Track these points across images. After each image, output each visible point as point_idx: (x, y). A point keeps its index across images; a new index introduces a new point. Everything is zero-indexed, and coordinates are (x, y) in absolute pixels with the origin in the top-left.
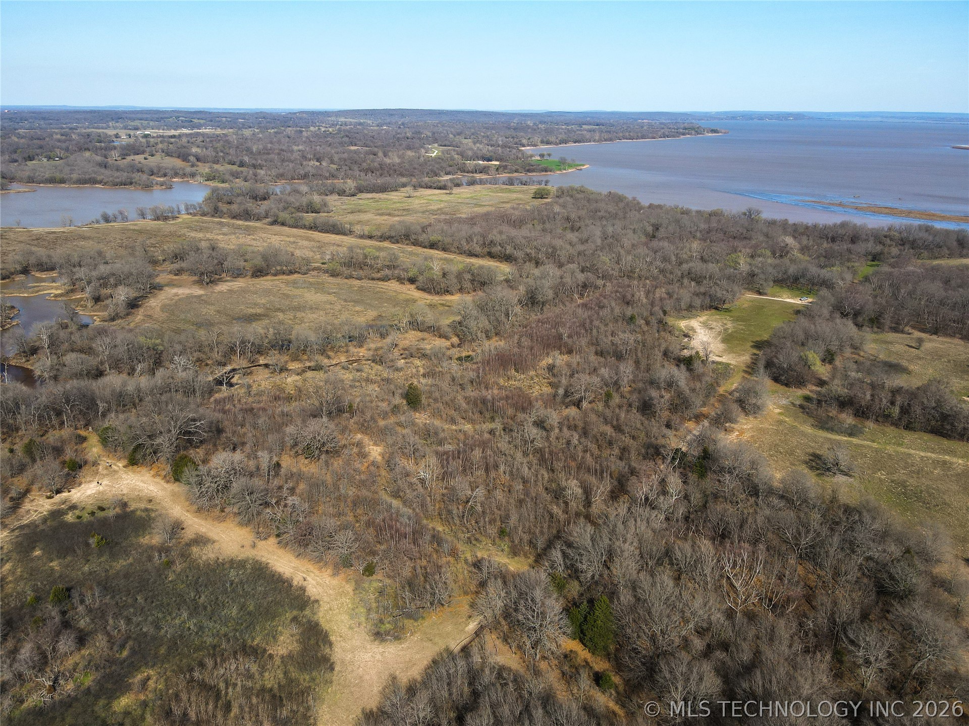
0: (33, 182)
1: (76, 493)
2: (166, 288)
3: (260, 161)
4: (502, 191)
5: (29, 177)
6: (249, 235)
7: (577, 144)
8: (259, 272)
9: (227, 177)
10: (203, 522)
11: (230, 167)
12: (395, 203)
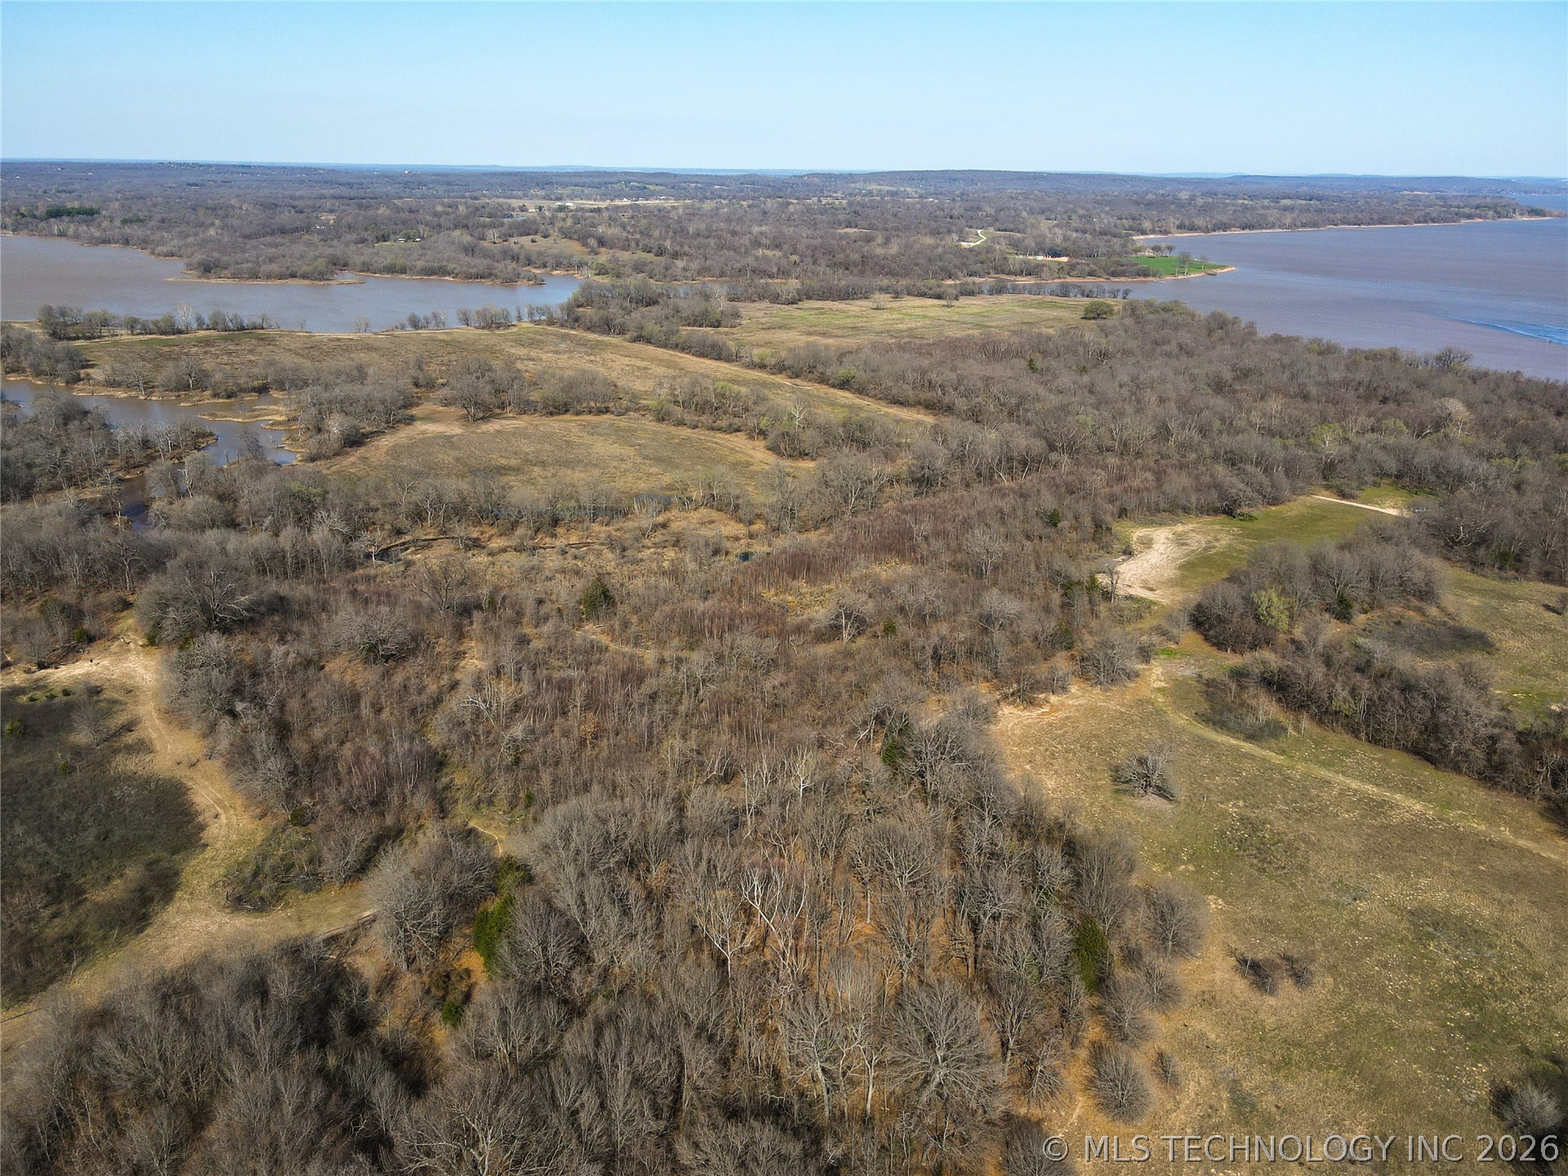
0: (368, 270)
2: (417, 423)
3: (686, 248)
4: (1039, 305)
5: (364, 264)
6: (590, 355)
8: (559, 409)
9: (627, 270)
12: (848, 316)
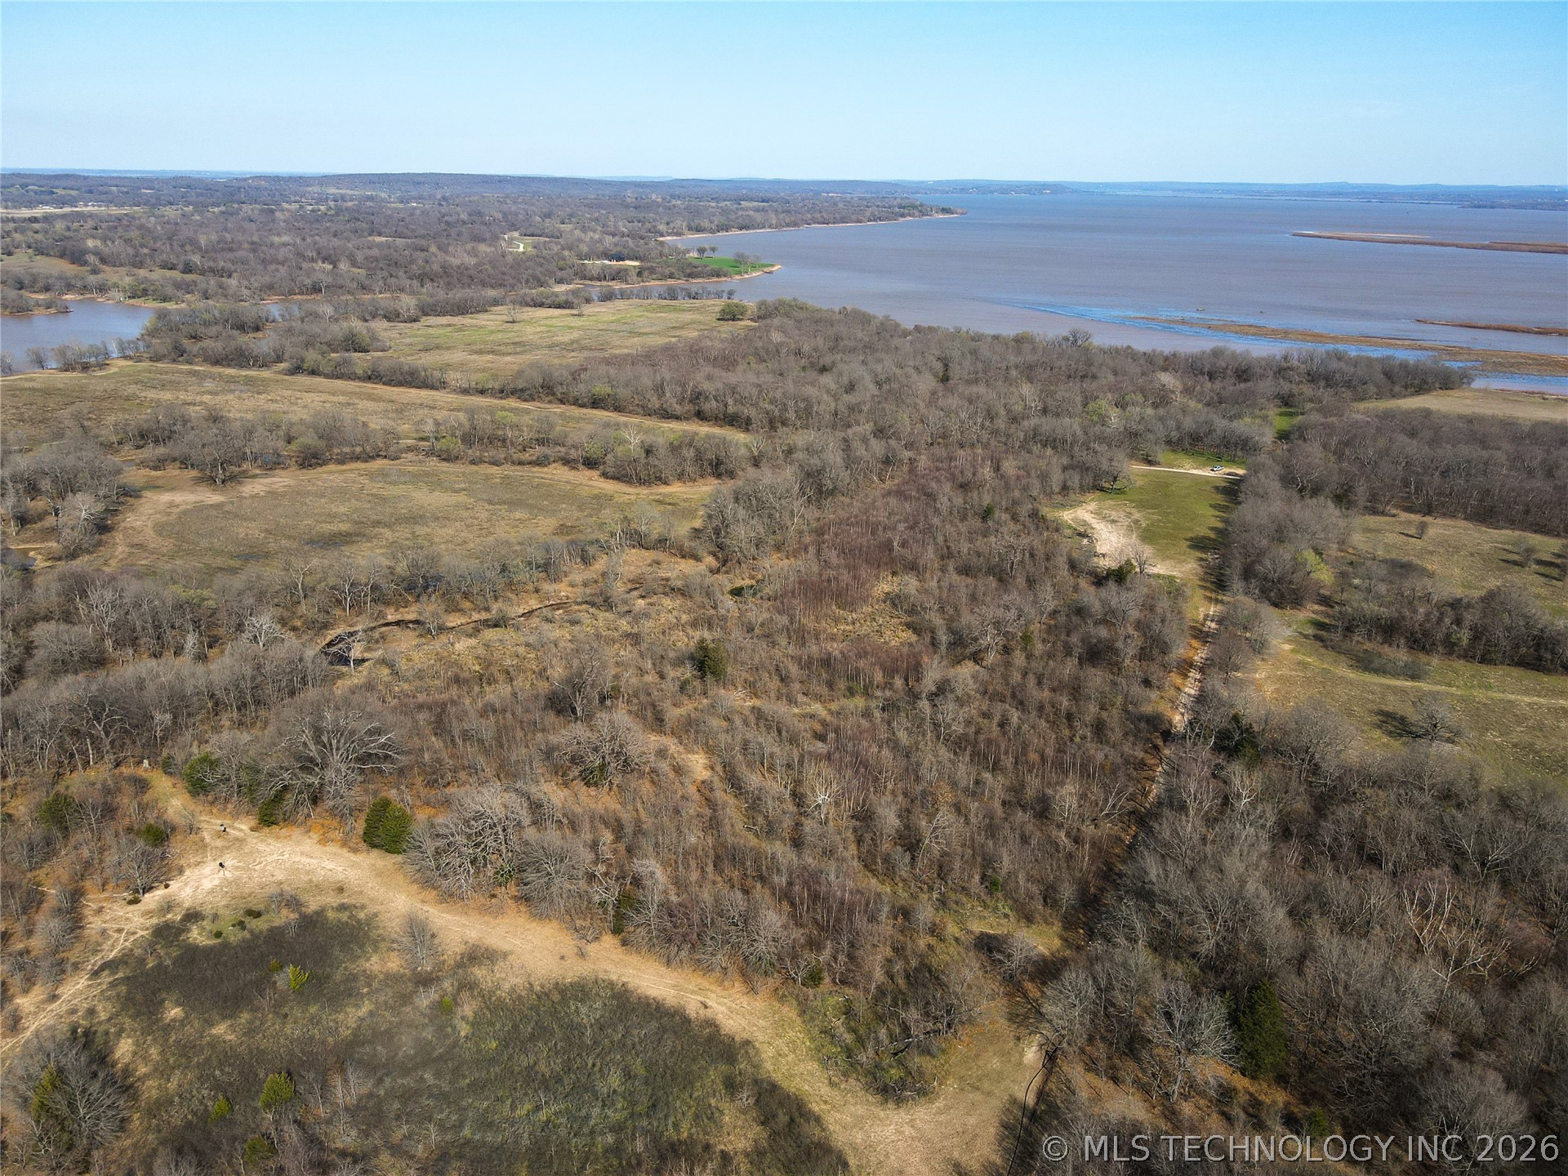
1: (181, 889)
2: (147, 494)
3: (222, 264)
4: (662, 309)
6: (259, 393)
7: (744, 231)
8: (310, 459)
9: (169, 290)
10: (463, 920)
11: (168, 273)
12: (492, 332)
